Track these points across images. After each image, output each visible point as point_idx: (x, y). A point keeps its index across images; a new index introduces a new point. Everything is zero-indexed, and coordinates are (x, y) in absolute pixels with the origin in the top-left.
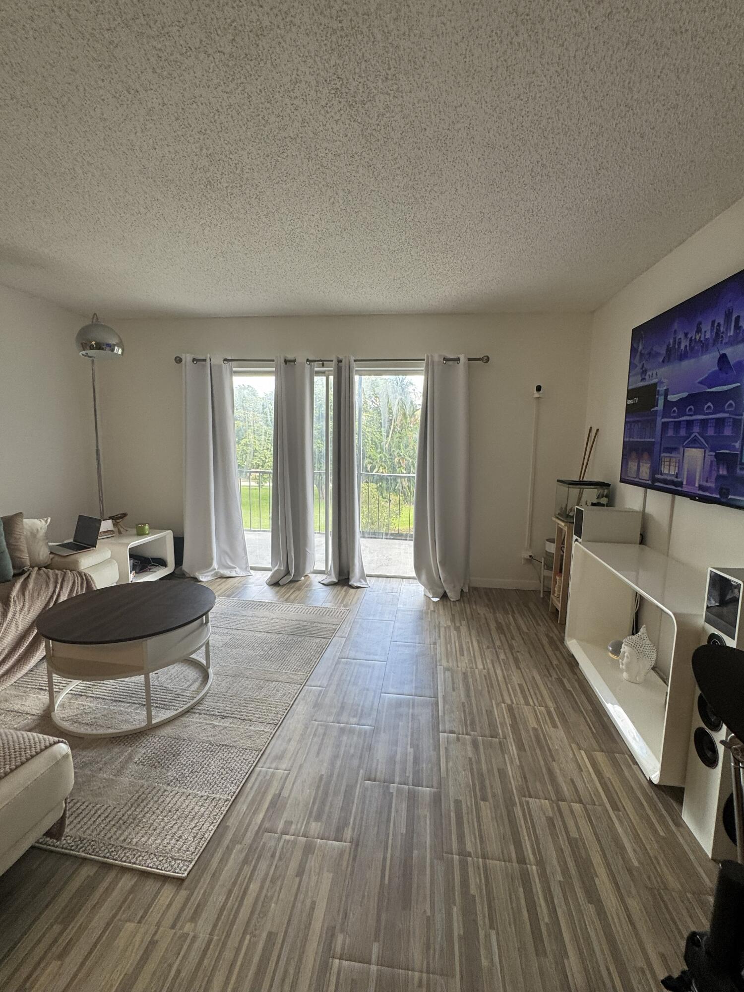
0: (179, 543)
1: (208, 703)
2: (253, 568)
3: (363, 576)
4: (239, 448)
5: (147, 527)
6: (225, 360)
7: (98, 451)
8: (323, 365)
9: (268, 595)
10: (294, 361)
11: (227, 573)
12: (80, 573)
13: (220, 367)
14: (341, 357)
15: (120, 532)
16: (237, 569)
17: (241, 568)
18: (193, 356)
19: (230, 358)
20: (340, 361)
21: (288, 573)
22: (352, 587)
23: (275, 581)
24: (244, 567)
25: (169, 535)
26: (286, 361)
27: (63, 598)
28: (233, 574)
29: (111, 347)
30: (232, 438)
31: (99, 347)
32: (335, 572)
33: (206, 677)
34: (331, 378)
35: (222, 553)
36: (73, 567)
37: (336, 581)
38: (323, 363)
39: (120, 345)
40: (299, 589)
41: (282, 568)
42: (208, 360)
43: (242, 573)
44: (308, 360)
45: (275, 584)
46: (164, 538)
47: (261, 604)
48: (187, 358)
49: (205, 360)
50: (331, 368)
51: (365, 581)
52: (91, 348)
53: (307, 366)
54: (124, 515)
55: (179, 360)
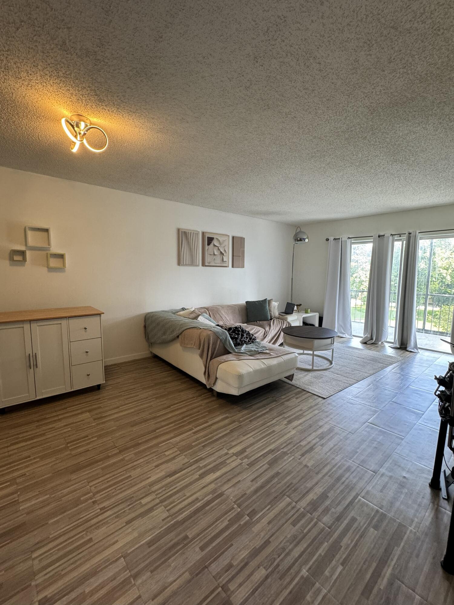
0: (321, 319)
1: (331, 370)
2: (354, 336)
3: (416, 347)
4: (351, 279)
5: (309, 310)
6: (349, 238)
7: (292, 279)
8: (400, 236)
9: (360, 346)
10: (384, 236)
11: (341, 335)
12: (288, 322)
13: (346, 241)
14: (411, 231)
15: (299, 312)
16: (346, 334)
17: (348, 334)
18: (334, 238)
19: (351, 237)
20: (410, 234)
21: (372, 339)
22: (407, 351)
23: (365, 341)
24: (349, 334)
25: (317, 315)
26: (379, 236)
27: (284, 327)
28: (344, 336)
29: (304, 239)
30: (349, 274)
31: (301, 240)
32: (398, 342)
33: (331, 363)
34: (405, 242)
35: (339, 325)
36: (286, 319)
37: (399, 347)
38: (400, 235)
39: (308, 238)
40: (377, 347)
41: (369, 336)
42: (341, 239)
43: (348, 337)
44: (391, 235)
45: (365, 343)
46: (315, 315)
47: (357, 349)
48: (331, 239)
49: (339, 239)
50: (405, 237)
51: (417, 350)
52: (298, 241)
53: (391, 238)
54: (300, 305)
55: (327, 240)
